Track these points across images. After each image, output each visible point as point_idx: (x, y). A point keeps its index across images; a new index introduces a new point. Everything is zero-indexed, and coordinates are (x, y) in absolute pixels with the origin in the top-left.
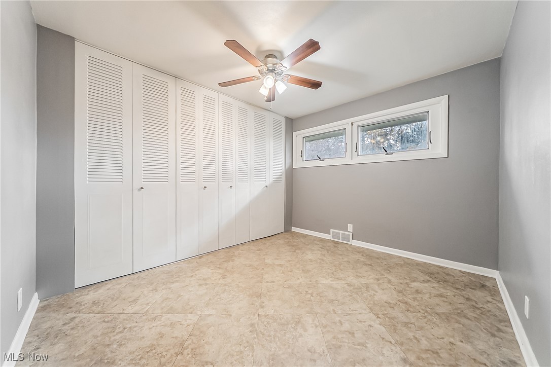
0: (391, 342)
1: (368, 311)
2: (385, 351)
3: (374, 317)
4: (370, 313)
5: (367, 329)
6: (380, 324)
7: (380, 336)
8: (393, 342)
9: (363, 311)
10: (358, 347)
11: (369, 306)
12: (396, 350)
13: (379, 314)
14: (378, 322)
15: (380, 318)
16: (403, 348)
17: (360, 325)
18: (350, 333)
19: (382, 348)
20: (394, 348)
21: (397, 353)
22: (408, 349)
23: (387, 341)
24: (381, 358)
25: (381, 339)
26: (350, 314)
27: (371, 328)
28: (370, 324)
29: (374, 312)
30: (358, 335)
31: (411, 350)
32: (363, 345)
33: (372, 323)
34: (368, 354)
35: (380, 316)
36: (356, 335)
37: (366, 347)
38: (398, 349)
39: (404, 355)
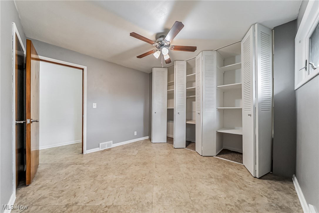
0: (88, 203)
1: (115, 204)
2: (87, 198)
3: (108, 204)
4: (112, 204)
5: (103, 196)
6: (101, 205)
7: (95, 200)
8: (87, 204)
9: (116, 201)
10: (96, 189)
11: (119, 207)
12: (83, 203)
13: (108, 208)
14: (103, 204)
15: (106, 207)
16: (81, 207)
17: (107, 194)
18: (105, 189)
19: (89, 197)
20: (85, 202)
21: (82, 202)
22: (78, 209)
23: (90, 202)
24: (86, 194)
25: (93, 200)
26: (117, 193)
27: (101, 199)
28: (105, 199)
29: (112, 207)
30: (102, 191)
31: (77, 210)
32: (96, 191)
33: (104, 201)
34: (91, 191)
35: (107, 209)
36: (102, 190)
37: (94, 192)
38: (83, 205)
39: (78, 205)
